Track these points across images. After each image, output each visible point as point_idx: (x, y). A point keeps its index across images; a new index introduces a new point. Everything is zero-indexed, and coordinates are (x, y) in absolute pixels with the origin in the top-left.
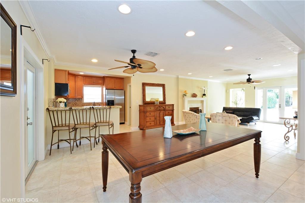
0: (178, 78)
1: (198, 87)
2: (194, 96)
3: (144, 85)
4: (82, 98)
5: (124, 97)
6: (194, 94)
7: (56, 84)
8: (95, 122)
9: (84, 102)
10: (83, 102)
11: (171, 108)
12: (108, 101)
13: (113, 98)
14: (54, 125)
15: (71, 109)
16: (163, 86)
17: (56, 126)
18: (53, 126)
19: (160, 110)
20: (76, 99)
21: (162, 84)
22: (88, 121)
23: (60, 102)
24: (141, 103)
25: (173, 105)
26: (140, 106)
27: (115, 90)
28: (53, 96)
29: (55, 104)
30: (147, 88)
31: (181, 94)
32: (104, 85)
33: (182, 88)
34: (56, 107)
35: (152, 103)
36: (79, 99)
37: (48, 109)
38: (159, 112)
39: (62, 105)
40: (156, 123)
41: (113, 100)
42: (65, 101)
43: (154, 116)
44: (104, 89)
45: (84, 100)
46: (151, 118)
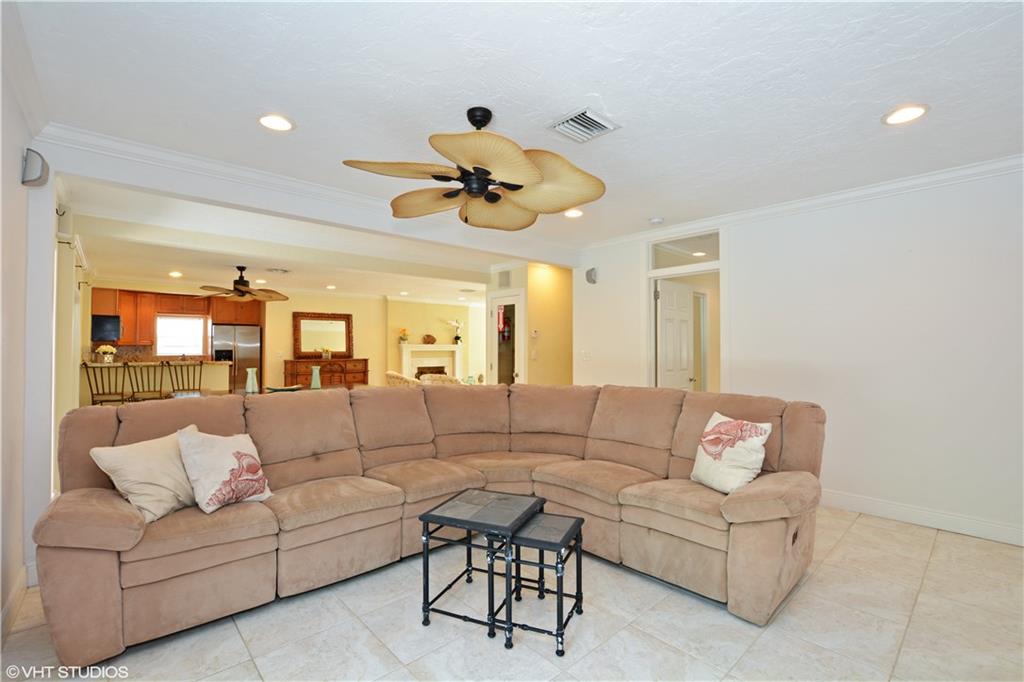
0: (385, 301)
1: (443, 321)
2: (429, 340)
3: (297, 317)
4: (151, 345)
5: (259, 345)
6: (428, 336)
7: (94, 317)
9: (158, 354)
10: (152, 355)
11: (360, 367)
12: (217, 352)
13: (229, 345)
14: (95, 392)
15: (125, 364)
16: (347, 318)
17: (98, 394)
18: (92, 394)
19: (331, 371)
20: (136, 347)
21: (345, 315)
22: (158, 388)
23: (105, 353)
24: (289, 356)
25: (366, 361)
26: (286, 362)
27: (237, 327)
28: (89, 343)
29: (96, 356)
30: (305, 324)
31: (393, 338)
32: (208, 314)
33: (396, 323)
34: (96, 361)
35: (316, 357)
36: (145, 346)
37: (84, 364)
38: (329, 375)
39: (108, 359)
41: (229, 349)
42: (114, 350)
44: (210, 322)
45: (156, 348)
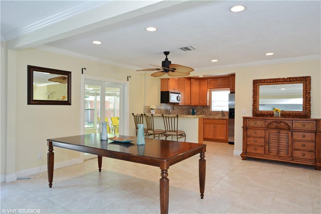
8: (165, 130)
9: (212, 110)
10: (210, 111)
11: (308, 127)
12: (230, 109)
19: (277, 128)
20: (203, 106)
24: (248, 114)
25: (316, 121)
38: (276, 132)
40: (269, 150)
43: (264, 138)
46: (258, 140)
